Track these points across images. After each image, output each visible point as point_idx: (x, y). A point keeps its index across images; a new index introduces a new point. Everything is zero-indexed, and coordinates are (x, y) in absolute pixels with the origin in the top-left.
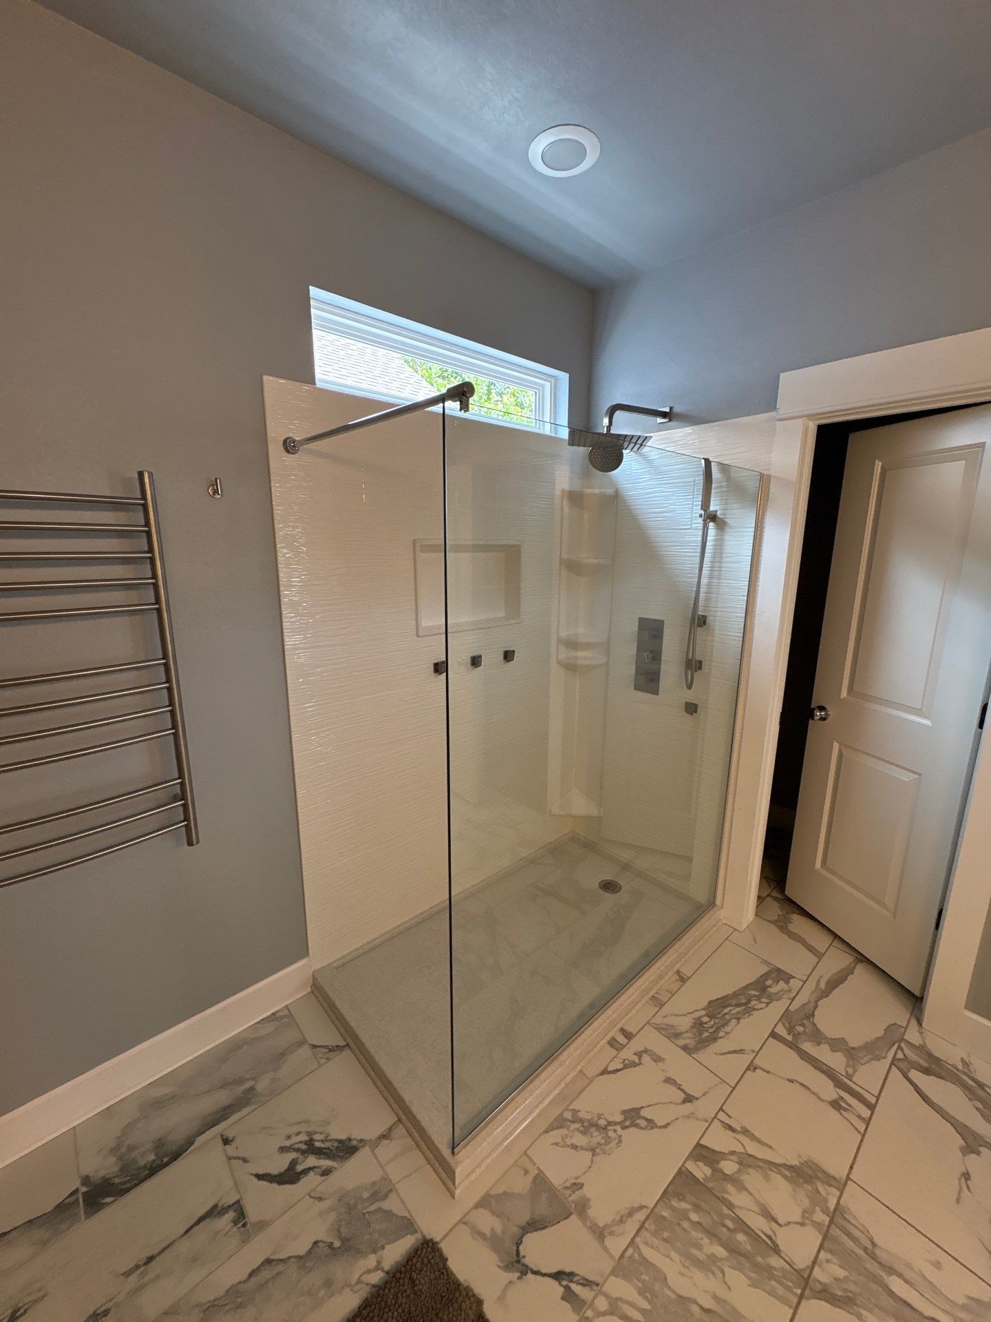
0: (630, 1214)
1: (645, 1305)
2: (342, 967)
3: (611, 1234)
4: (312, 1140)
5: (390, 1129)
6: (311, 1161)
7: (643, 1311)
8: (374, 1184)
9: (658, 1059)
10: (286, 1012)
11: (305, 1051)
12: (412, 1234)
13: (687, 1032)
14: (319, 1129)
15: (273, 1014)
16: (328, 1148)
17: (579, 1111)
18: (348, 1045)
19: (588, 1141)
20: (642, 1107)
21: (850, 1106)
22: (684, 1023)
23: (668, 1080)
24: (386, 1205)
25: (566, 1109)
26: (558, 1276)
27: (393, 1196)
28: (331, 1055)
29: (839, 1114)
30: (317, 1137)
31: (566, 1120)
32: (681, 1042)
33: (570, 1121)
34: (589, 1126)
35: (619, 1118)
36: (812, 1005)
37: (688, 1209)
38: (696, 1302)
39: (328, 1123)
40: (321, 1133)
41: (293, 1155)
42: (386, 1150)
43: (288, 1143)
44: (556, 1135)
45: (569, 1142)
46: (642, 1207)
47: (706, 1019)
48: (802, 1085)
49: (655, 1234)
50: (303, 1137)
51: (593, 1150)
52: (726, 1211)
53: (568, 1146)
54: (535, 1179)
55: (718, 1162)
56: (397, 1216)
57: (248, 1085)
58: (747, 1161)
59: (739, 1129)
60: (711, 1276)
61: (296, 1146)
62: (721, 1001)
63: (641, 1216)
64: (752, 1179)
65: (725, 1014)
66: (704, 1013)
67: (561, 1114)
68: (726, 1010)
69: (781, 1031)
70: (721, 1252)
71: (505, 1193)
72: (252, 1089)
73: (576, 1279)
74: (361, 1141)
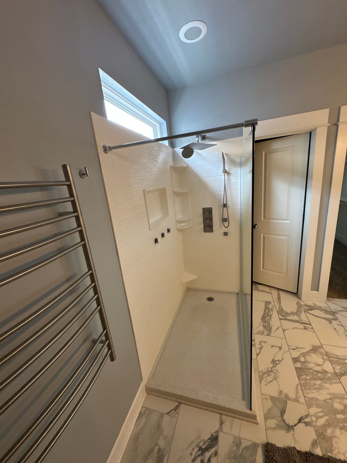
0: (297, 389)
3: (299, 398)
4: (200, 447)
5: (221, 420)
6: (207, 455)
7: (322, 412)
8: (233, 442)
9: (265, 342)
10: (144, 409)
11: (166, 418)
12: (258, 447)
13: (264, 330)
14: (199, 441)
16: (208, 445)
17: (262, 371)
18: (180, 403)
19: (272, 377)
20: (274, 358)
21: (307, 327)
22: (261, 328)
23: (272, 346)
24: (243, 446)
25: (259, 373)
26: (300, 421)
27: (242, 441)
28: (177, 411)
29: (307, 331)
30: (201, 445)
32: (265, 334)
33: (263, 375)
34: (268, 372)
35: (272, 365)
36: (280, 307)
37: (305, 377)
38: (327, 399)
39: (200, 436)
40: (201, 442)
41: (199, 459)
42: (226, 427)
43: (193, 457)
45: (268, 381)
46: (298, 385)
47: (264, 324)
48: (296, 328)
49: (306, 389)
50: (196, 449)
51: (275, 379)
52: (311, 371)
53: (269, 383)
54: (270, 399)
55: (299, 360)
56: (250, 446)
57: (156, 449)
58: (304, 355)
59: (296, 348)
60: (324, 390)
61: (197, 455)
62: (263, 317)
63: (299, 387)
64: (309, 359)
65: (267, 320)
66: (262, 323)
67: (259, 375)
69: (281, 317)
70: (319, 382)
71: (268, 410)
72: (159, 449)
74: (216, 432)
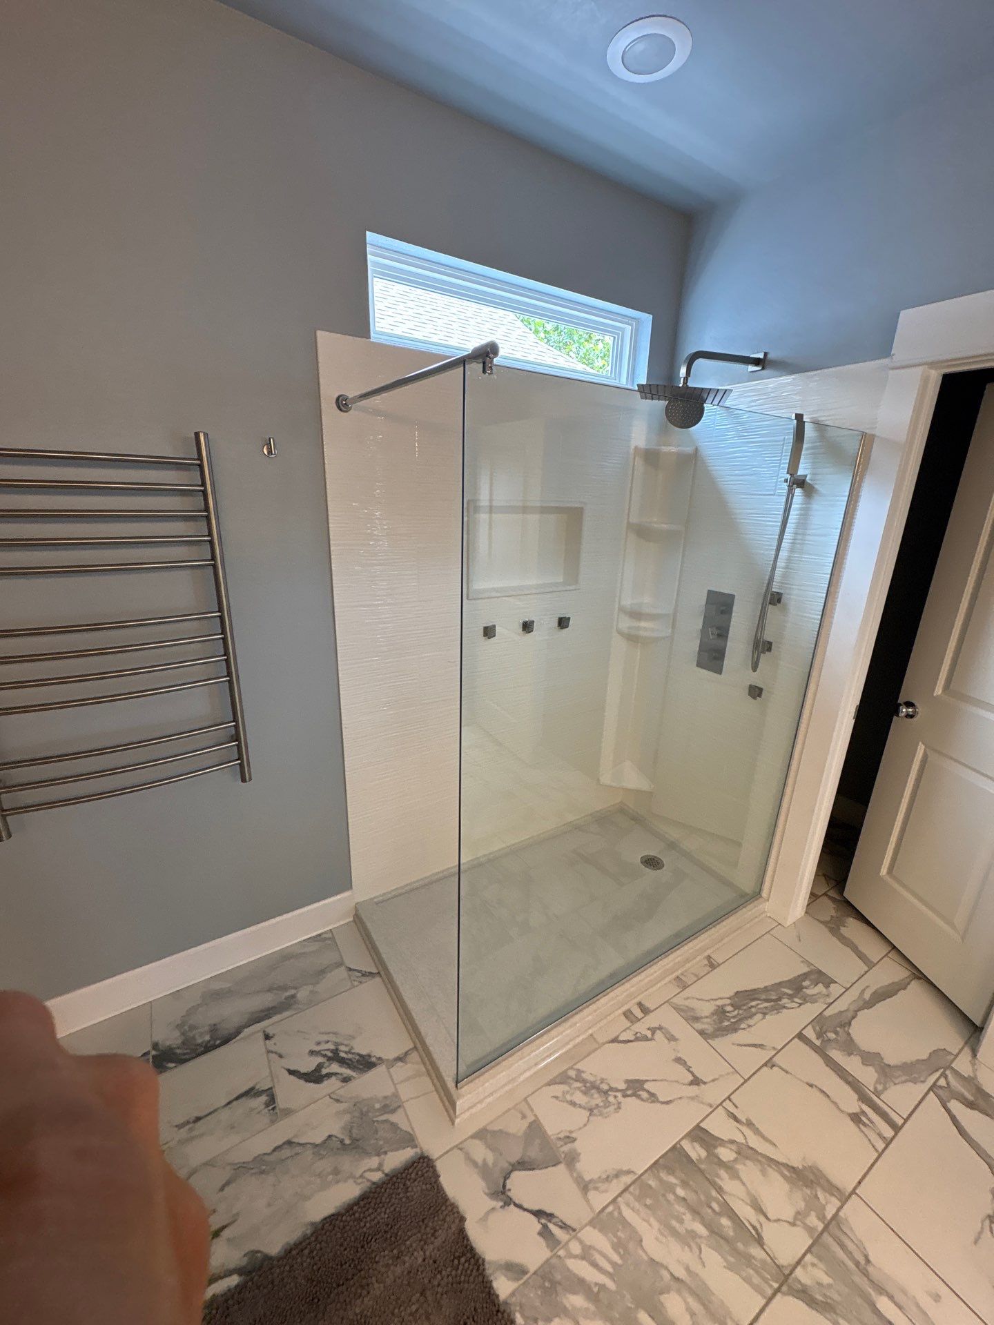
0: (617, 1175)
1: (616, 1258)
2: (380, 903)
3: (596, 1189)
4: (337, 1049)
5: (406, 1054)
6: (335, 1067)
7: (614, 1264)
8: (386, 1098)
9: (671, 1038)
10: (329, 935)
11: (341, 972)
12: (412, 1148)
13: (707, 1017)
14: (346, 1042)
15: (319, 935)
16: (350, 1060)
17: (583, 1072)
18: (379, 973)
19: (587, 1101)
20: (647, 1081)
21: (872, 1122)
22: (706, 1009)
23: (679, 1060)
24: (393, 1118)
25: (571, 1068)
26: (538, 1214)
27: (400, 1111)
28: (363, 979)
30: (342, 1048)
31: (570, 1078)
32: (699, 1026)
33: (573, 1079)
34: (591, 1087)
35: (622, 1086)
36: (850, 1014)
37: (675, 1184)
38: (666, 1268)
39: (354, 1038)
40: (346, 1046)
41: (320, 1060)
42: (400, 1071)
43: (317, 1048)
44: (558, 1089)
45: (568, 1097)
46: (629, 1172)
47: (729, 1008)
48: (823, 1092)
49: (639, 1199)
50: (332, 1047)
51: (591, 1110)
52: (714, 1193)
53: (567, 1102)
54: (531, 1124)
55: (715, 1147)
56: (401, 1130)
57: (292, 992)
58: (745, 1152)
59: (745, 1121)
60: (687, 1249)
61: (323, 1052)
62: (750, 993)
63: (628, 1179)
64: (748, 1170)
65: (752, 1007)
66: (728, 1001)
67: (565, 1071)
68: (753, 1003)
69: (810, 1033)
70: (701, 1230)
71: (501, 1131)
72: (293, 996)
73: (554, 1220)
74: (380, 1059)
